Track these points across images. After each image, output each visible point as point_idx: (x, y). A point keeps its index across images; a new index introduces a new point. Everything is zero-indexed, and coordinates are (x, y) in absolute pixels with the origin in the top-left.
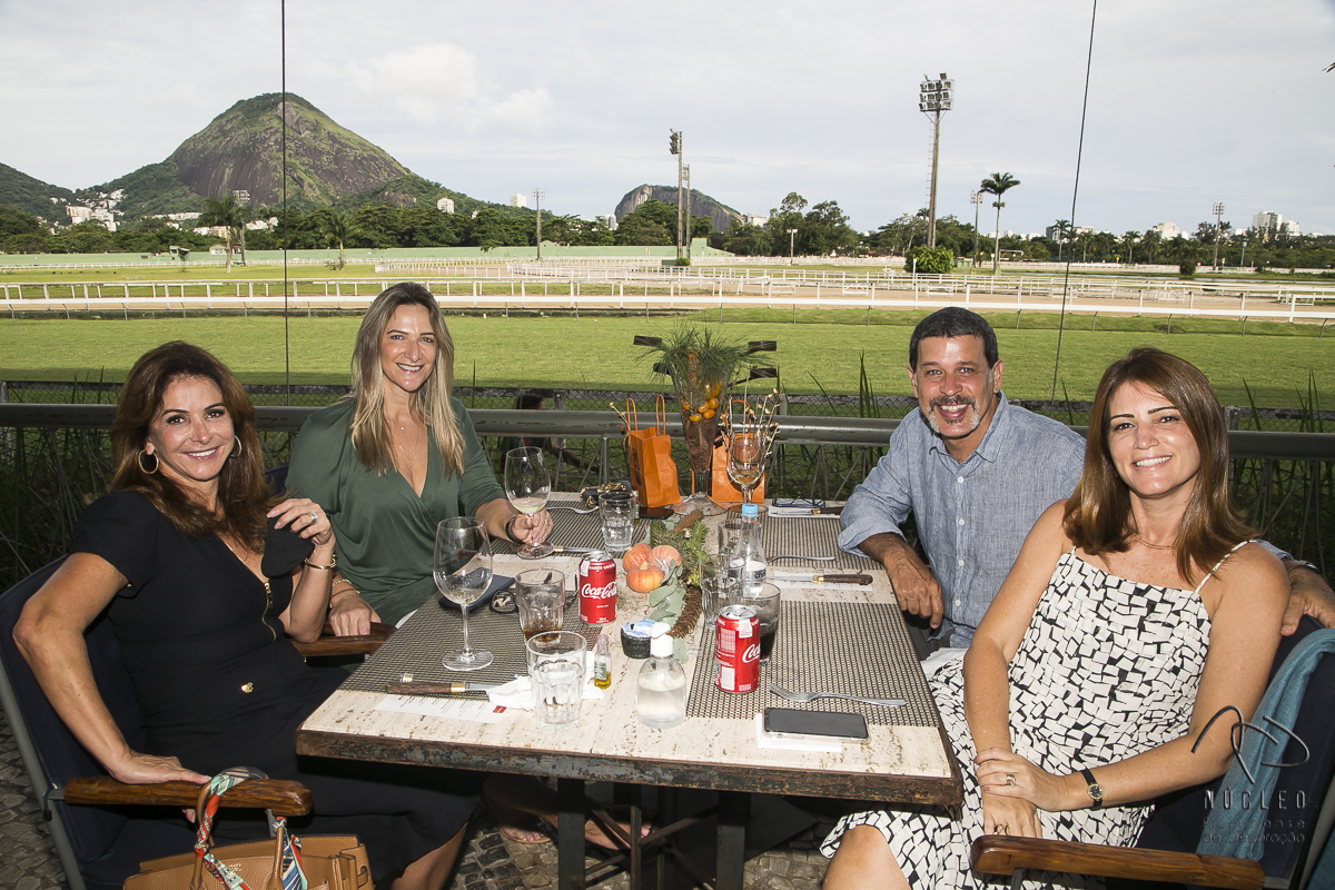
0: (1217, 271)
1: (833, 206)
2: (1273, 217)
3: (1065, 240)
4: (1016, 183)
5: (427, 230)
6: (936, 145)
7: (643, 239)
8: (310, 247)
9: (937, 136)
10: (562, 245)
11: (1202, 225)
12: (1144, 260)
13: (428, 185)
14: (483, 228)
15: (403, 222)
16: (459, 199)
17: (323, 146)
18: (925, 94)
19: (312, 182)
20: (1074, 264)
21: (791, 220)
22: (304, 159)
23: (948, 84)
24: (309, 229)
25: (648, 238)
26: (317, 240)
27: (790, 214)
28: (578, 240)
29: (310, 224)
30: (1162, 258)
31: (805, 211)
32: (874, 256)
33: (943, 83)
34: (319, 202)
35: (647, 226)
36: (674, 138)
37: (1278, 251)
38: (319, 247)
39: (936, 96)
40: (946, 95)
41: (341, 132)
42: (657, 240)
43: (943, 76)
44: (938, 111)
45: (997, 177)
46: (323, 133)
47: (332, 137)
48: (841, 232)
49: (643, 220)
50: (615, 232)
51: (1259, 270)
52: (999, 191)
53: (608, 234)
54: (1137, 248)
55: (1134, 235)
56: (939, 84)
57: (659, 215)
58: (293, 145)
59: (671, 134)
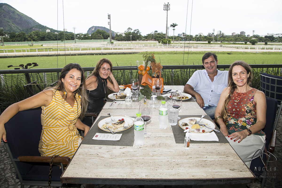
0: (214, 42)
1: (138, 30)
2: (220, 32)
3: (184, 37)
4: (177, 25)
5: (48, 37)
6: (167, 17)
7: (97, 38)
8: (19, 41)
9: (167, 15)
10: (79, 40)
11: (209, 33)
12: (199, 40)
13: (43, 26)
14: (61, 36)
15: (42, 35)
16: (51, 30)
17: (16, 17)
18: (165, 7)
19: (14, 26)
20: (186, 41)
21: (130, 33)
22: (12, 20)
23: (169, 5)
24: (19, 37)
25: (98, 38)
26: (21, 40)
27: (129, 32)
28: (83, 38)
29: (19, 36)
30: (203, 40)
31: (132, 31)
32: (146, 40)
33: (168, 4)
34: (17, 31)
35: (98, 35)
36: (109, 16)
37: (223, 38)
38: (21, 41)
39: (167, 7)
40: (169, 7)
41: (21, 14)
42: (100, 38)
43: (168, 3)
44: (167, 10)
45: (173, 24)
46: (16, 14)
47: (18, 14)
48: (140, 36)
49: (97, 34)
50: (91, 37)
51: (221, 42)
52: (174, 27)
53: (90, 37)
54: (198, 38)
55: (197, 35)
56: (167, 5)
57: (100, 33)
58: (8, 16)
59: (108, 15)
